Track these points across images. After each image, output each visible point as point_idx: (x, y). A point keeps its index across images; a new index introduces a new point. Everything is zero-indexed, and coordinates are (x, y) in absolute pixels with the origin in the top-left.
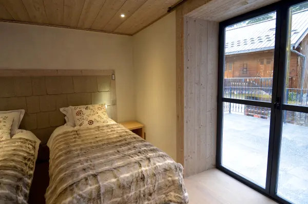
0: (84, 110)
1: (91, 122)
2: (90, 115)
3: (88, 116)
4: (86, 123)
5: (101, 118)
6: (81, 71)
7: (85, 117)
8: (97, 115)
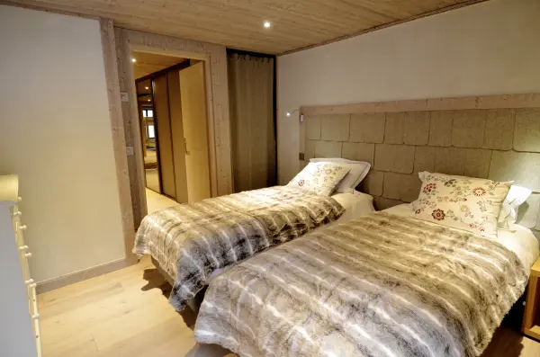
0: (440, 185)
1: (439, 215)
2: (447, 198)
3: (440, 199)
4: (428, 211)
5: (468, 214)
6: (477, 99)
7: (434, 198)
8: (463, 203)
